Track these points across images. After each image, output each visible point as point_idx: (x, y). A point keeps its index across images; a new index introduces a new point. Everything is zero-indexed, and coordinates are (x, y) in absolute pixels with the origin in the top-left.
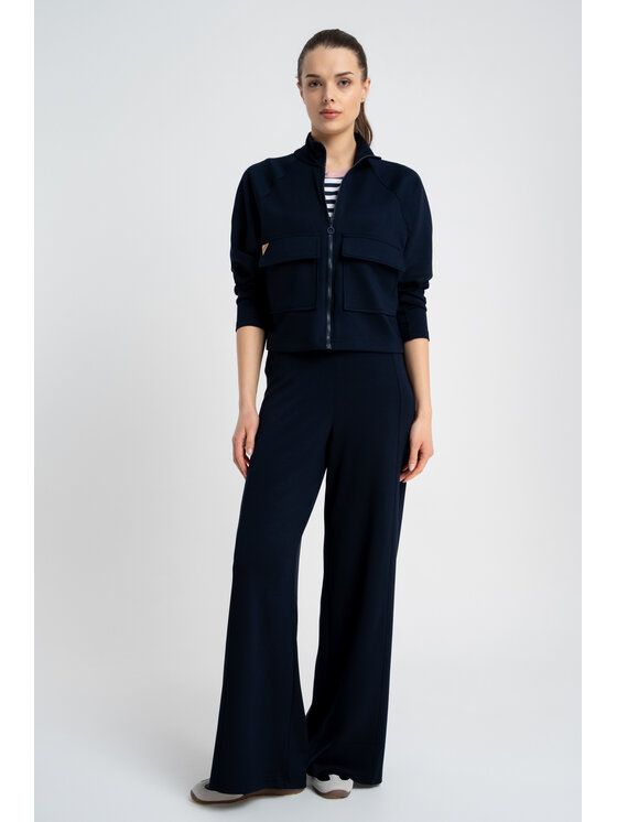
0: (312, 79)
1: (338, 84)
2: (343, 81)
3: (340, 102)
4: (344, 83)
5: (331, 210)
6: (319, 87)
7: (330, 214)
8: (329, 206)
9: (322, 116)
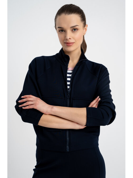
0: (60, 29)
1: (72, 30)
2: (74, 29)
3: (74, 38)
4: (75, 30)
5: (69, 85)
6: (63, 32)
7: (68, 87)
8: (68, 83)
9: (66, 44)
